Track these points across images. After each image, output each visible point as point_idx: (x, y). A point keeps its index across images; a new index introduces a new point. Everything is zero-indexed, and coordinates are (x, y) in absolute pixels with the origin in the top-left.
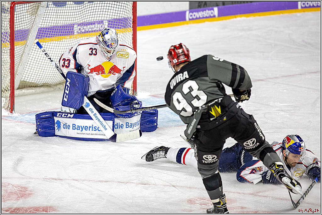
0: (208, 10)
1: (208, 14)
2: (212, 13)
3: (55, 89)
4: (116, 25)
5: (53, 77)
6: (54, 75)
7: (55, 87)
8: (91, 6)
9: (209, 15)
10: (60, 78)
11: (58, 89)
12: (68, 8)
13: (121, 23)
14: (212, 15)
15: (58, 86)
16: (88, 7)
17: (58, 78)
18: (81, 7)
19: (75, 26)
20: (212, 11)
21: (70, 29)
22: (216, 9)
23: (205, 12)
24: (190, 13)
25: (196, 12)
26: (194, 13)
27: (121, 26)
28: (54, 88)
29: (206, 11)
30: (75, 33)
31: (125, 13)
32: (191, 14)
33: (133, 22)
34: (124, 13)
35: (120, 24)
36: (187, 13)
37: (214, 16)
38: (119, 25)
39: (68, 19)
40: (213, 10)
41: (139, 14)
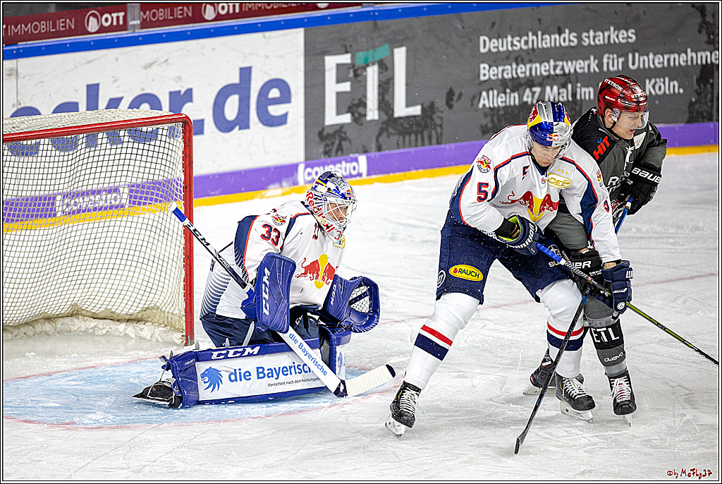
0: (347, 162)
1: (346, 170)
2: (354, 168)
3: (16, 336)
4: (147, 193)
5: (12, 308)
6: (14, 304)
7: (16, 332)
8: (92, 154)
9: (348, 172)
10: (27, 311)
11: (23, 335)
12: (43, 159)
13: (158, 190)
14: (354, 173)
15: (23, 330)
16: (87, 155)
17: (23, 311)
18: (70, 157)
19: (59, 198)
20: (355, 164)
21: (48, 204)
22: (363, 159)
23: (338, 165)
24: (306, 168)
25: (319, 166)
26: (316, 169)
27: (157, 195)
28: (15, 334)
29: (341, 163)
30: (59, 214)
31: (167, 168)
32: (309, 170)
33: (185, 188)
34: (163, 167)
35: (156, 192)
36: (301, 167)
37: (360, 175)
38: (152, 194)
39: (44, 182)
40: (356, 160)
41: (198, 171)
